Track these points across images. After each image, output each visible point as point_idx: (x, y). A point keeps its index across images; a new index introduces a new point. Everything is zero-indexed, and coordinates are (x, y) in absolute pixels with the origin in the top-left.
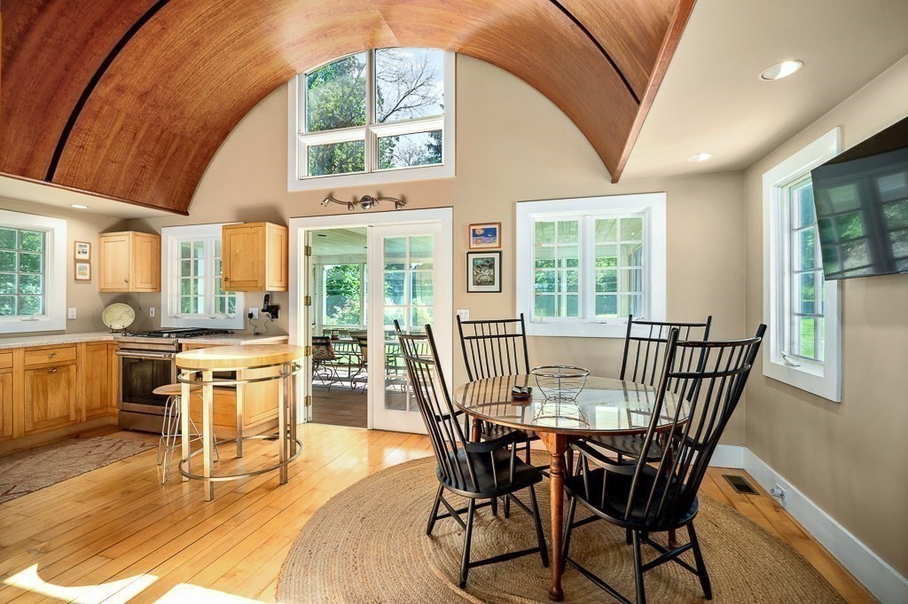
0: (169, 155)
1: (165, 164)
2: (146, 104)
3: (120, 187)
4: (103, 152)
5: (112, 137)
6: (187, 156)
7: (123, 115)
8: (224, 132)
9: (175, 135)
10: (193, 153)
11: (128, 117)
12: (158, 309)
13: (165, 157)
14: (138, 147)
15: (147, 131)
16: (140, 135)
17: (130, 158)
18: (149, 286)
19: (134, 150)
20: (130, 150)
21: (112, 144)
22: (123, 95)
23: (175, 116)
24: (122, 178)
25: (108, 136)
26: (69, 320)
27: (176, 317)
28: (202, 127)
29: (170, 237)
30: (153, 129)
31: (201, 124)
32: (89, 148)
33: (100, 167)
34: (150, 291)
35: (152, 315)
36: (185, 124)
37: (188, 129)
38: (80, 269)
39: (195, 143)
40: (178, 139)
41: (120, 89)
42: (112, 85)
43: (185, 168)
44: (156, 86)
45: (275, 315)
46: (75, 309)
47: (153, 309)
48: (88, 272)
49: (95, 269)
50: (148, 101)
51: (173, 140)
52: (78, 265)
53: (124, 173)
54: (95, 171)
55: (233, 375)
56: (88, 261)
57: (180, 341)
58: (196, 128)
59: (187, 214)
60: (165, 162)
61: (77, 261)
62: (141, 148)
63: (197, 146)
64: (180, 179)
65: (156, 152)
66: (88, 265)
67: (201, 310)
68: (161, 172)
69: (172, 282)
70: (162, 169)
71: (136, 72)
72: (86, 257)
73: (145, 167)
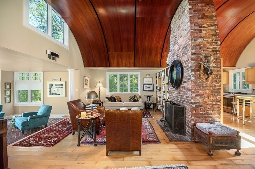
1: (231, 58)
6: (235, 55)
8: (245, 46)
9: (233, 51)
12: (228, 88)
13: (231, 56)
18: (226, 83)
23: (233, 48)
27: (233, 90)
29: (231, 72)
31: (239, 47)
34: (226, 84)
35: (227, 89)
37: (236, 49)
43: (235, 57)
47: (227, 88)
55: (249, 101)
57: (235, 94)
59: (235, 67)
63: (238, 52)
64: (234, 60)
67: (238, 88)
68: (230, 60)
69: (231, 82)
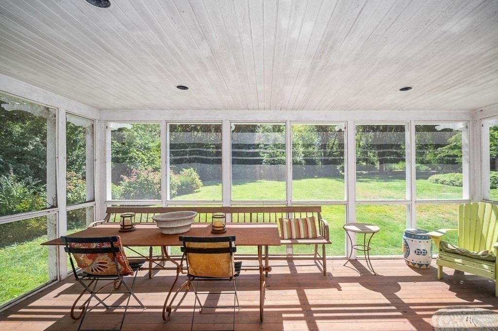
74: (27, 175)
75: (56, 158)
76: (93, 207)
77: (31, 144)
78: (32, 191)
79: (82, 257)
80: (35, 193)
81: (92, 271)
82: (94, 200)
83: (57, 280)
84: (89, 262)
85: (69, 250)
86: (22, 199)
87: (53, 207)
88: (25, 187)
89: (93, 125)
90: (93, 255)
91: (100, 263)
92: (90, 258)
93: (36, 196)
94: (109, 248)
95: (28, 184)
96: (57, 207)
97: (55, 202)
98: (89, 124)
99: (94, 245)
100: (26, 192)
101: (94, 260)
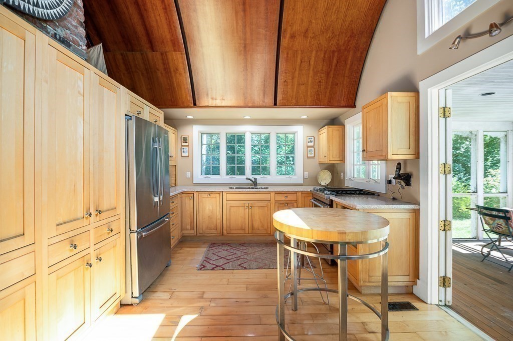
0: (333, 67)
1: (332, 76)
2: (309, 38)
3: (309, 99)
4: (296, 80)
5: (297, 70)
6: (346, 64)
7: (300, 52)
9: (334, 52)
10: (350, 59)
11: (302, 52)
13: (331, 70)
14: (313, 70)
15: (315, 57)
16: (312, 62)
17: (310, 78)
18: (339, 159)
19: (311, 73)
20: (309, 74)
21: (299, 74)
22: (295, 39)
23: (329, 37)
24: (309, 93)
25: (296, 70)
26: (304, 179)
27: (351, 179)
28: (351, 37)
30: (319, 54)
31: (349, 34)
32: (289, 81)
33: (297, 90)
35: (342, 177)
36: (338, 40)
37: (341, 43)
38: (309, 151)
39: (349, 51)
40: (336, 54)
41: (293, 37)
42: (288, 36)
43: (347, 74)
44: (310, 22)
45: (408, 183)
46: (307, 173)
47: (342, 174)
48: (313, 152)
49: (316, 151)
50: (310, 35)
51: (333, 56)
52: (309, 149)
53: (309, 90)
54: (295, 93)
56: (313, 147)
57: (332, 197)
58: (346, 39)
59: (356, 106)
60: (332, 75)
61: (308, 147)
62: (315, 70)
63: (351, 53)
64: (345, 83)
65: (324, 69)
66: (313, 149)
68: (330, 82)
70: (331, 79)
71: (296, 19)
72: (312, 144)
73: (320, 82)
74: (459, 172)
75: (477, 162)
76: (506, 197)
77: (462, 147)
78: (463, 184)
79: (487, 218)
80: (465, 186)
81: (493, 228)
82: (506, 193)
83: (476, 238)
84: (491, 222)
85: (480, 213)
86: (457, 189)
87: (474, 192)
88: (458, 180)
89: (506, 135)
90: (494, 218)
91: (498, 224)
92: (491, 220)
93: (466, 188)
94: (503, 216)
95: (460, 179)
96: (477, 193)
97: (476, 190)
98: (503, 134)
99: (494, 213)
100: (458, 185)
101: (494, 221)
